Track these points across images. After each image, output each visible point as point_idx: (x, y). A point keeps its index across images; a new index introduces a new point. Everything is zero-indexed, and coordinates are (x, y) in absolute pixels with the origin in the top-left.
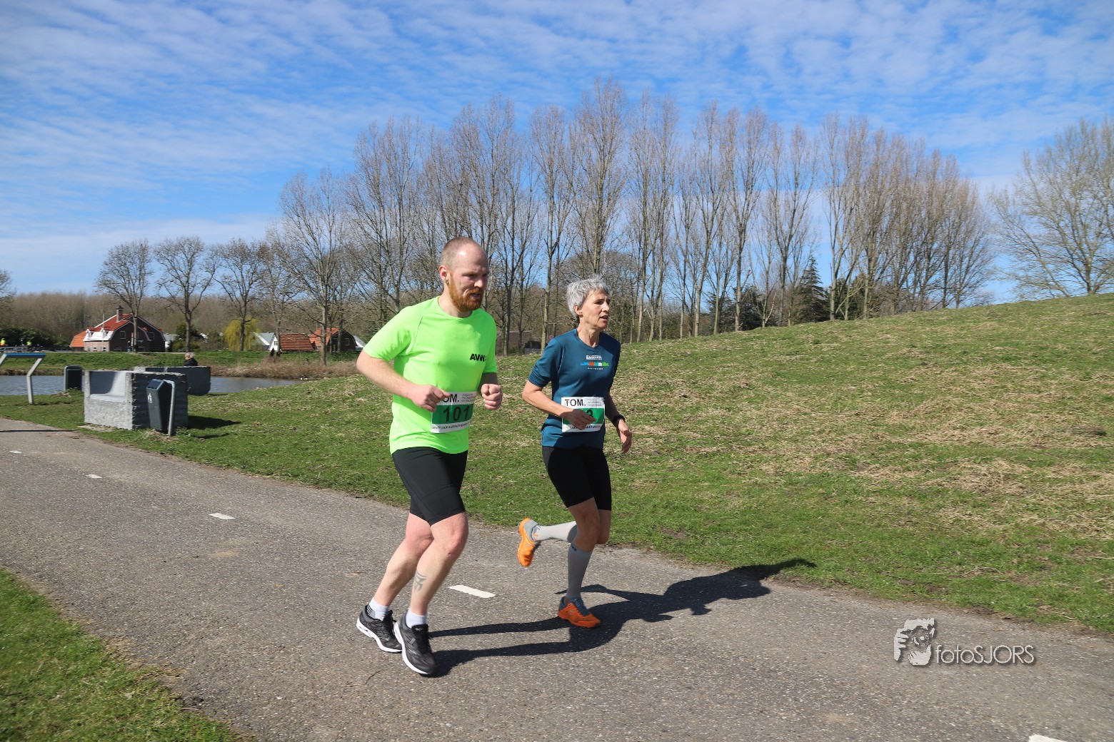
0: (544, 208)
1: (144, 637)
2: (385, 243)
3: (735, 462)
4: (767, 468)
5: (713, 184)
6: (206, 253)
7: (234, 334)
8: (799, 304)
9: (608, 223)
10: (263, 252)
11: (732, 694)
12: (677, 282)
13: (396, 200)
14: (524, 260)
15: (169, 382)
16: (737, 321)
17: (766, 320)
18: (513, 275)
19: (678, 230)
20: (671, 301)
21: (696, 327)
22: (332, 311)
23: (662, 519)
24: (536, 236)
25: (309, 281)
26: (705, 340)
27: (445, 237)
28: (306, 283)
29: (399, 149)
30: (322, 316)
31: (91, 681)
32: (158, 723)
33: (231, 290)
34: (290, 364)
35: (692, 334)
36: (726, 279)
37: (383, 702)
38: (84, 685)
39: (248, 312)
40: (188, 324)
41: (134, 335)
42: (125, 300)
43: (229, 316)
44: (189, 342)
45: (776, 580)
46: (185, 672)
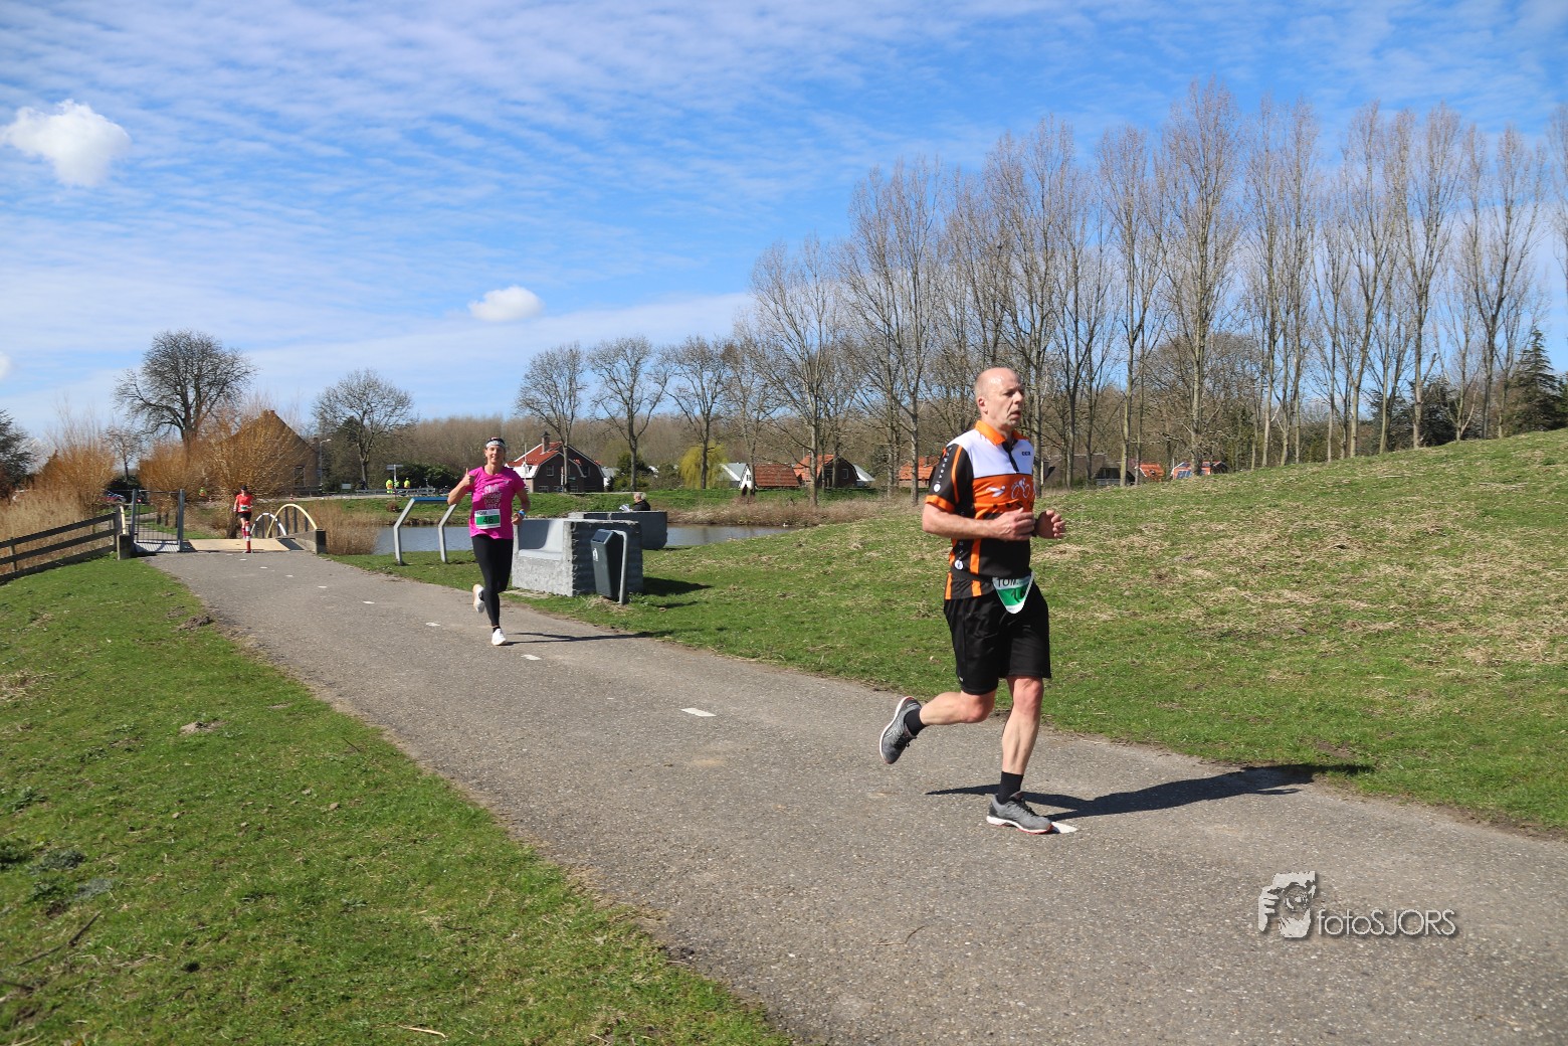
0: (1120, 275)
1: (613, 868)
2: (895, 334)
3: (1423, 645)
4: (1473, 654)
5: (1375, 225)
6: (655, 359)
7: (693, 466)
8: (1516, 404)
9: (1215, 293)
10: (729, 354)
11: (1431, 988)
12: (1321, 375)
13: (909, 274)
14: (1093, 353)
15: (619, 532)
16: (1416, 432)
17: (1463, 428)
18: (1078, 374)
19: (1322, 297)
20: (1313, 405)
21: (1353, 441)
22: (824, 432)
23: (1314, 727)
24: (1109, 317)
25: (792, 392)
26: (1370, 462)
27: (979, 322)
28: (789, 394)
29: (912, 202)
30: (810, 438)
31: (552, 920)
32: (638, 979)
33: (688, 407)
34: (768, 505)
35: (1347, 455)
36: (1397, 369)
37: (931, 968)
38: (545, 924)
39: (712, 436)
40: (632, 454)
41: (564, 470)
42: (551, 423)
43: (688, 441)
44: (635, 477)
45: (1494, 822)
46: (668, 915)
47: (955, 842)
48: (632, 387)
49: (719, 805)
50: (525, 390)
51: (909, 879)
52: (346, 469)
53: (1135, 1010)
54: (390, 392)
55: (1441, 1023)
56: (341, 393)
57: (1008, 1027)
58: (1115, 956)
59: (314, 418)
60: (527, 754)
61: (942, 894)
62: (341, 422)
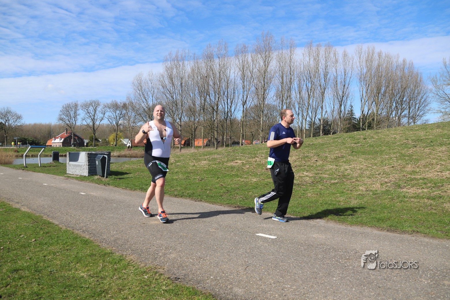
1: (140, 255)
3: (347, 186)
4: (362, 188)
5: (311, 75)
7: (113, 139)
8: (346, 125)
9: (267, 92)
10: (125, 106)
11: (398, 273)
14: (232, 108)
15: (104, 156)
16: (321, 132)
17: (333, 132)
19: (296, 94)
24: (237, 98)
28: (143, 118)
31: (126, 272)
32: (164, 288)
34: (136, 151)
36: (315, 115)
37: (256, 278)
38: (124, 273)
39: (119, 130)
41: (72, 140)
42: (68, 126)
43: (111, 132)
44: (95, 142)
45: (388, 231)
46: (166, 268)
47: (243, 242)
48: (94, 115)
49: (165, 234)
51: (235, 253)
53: (322, 285)
55: (406, 283)
57: (289, 293)
58: (308, 270)
60: (95, 222)
61: (248, 257)
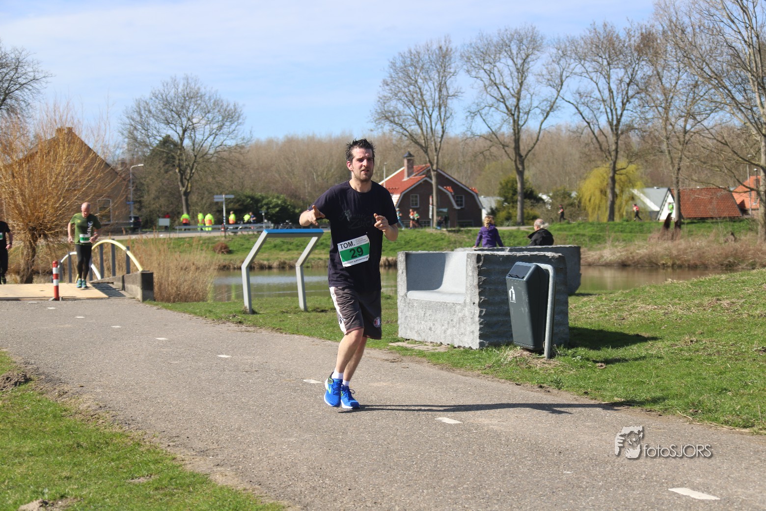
6: (548, 54)
7: (598, 193)
10: (647, 44)
25: (733, 92)
28: (729, 94)
30: (760, 149)
33: (591, 116)
39: (621, 153)
40: (518, 178)
41: (433, 200)
42: (417, 143)
43: (590, 161)
44: (522, 208)
48: (519, 93)
50: (384, 100)
52: (162, 201)
54: (216, 103)
56: (156, 106)
59: (121, 138)
62: (155, 143)
